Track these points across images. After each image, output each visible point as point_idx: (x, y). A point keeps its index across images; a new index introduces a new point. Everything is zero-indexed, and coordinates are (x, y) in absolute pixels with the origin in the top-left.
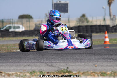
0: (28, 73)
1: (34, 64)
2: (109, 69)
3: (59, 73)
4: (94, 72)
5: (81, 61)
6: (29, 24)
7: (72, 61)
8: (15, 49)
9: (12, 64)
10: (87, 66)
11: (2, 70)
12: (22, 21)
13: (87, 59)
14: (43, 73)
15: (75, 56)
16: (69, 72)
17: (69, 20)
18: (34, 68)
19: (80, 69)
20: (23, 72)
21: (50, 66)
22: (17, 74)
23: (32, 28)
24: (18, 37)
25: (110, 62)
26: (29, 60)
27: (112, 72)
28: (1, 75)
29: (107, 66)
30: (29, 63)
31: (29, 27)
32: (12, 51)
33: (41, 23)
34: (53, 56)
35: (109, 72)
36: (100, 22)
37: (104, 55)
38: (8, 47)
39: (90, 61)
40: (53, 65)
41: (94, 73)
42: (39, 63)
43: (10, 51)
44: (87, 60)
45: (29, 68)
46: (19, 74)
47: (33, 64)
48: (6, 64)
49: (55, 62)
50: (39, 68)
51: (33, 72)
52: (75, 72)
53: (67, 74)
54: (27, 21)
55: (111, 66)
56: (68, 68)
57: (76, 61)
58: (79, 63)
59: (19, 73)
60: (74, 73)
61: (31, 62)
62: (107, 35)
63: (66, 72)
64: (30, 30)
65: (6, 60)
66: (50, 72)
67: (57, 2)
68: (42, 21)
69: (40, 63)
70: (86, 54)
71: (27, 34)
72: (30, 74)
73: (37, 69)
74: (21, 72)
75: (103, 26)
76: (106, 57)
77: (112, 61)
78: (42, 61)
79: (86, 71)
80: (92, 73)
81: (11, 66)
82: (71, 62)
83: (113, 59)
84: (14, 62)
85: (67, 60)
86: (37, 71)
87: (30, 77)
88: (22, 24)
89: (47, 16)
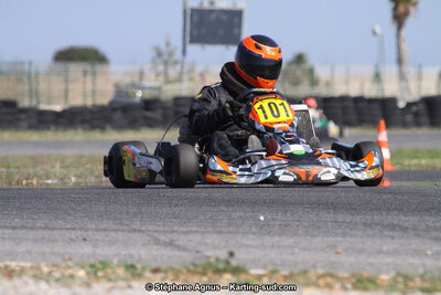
0: (82, 267)
1: (107, 236)
2: (387, 264)
3: (198, 273)
4: (331, 275)
5: (283, 230)
6: (94, 84)
7: (247, 229)
8: (35, 175)
9: (21, 233)
10: (305, 250)
12: (66, 73)
13: (305, 224)
14: (139, 271)
16: (236, 271)
18: (104, 252)
19: (278, 262)
20: (63, 265)
21: (165, 244)
22: (39, 272)
23: (104, 100)
24: (48, 129)
25: (393, 238)
26: (86, 219)
27: (399, 274)
29: (380, 252)
30: (86, 230)
31: (94, 92)
32: (24, 182)
33: (136, 79)
34: (176, 210)
35: (385, 277)
36: (362, 85)
37: (372, 210)
38: (8, 167)
39: (316, 233)
40: (177, 243)
41: (329, 278)
42: (123, 231)
43: (18, 182)
44: (305, 227)
45: (87, 249)
46: (45, 270)
47: (103, 234)
50: (124, 253)
51: (99, 266)
52: (260, 272)
53: (227, 278)
55: (396, 252)
56: (231, 254)
57: (265, 229)
58: (277, 238)
59: (47, 265)
60: (252, 275)
61: (93, 226)
62: (383, 136)
63: (225, 271)
64: (94, 106)
66: (163, 267)
67: (201, 3)
68: (142, 74)
69: (129, 231)
70: (302, 204)
71: (84, 122)
72: (88, 274)
73: (117, 255)
74: (54, 265)
75: (371, 101)
76: (377, 218)
77: (402, 233)
78: (136, 225)
79: (301, 267)
80: (323, 276)
81: (19, 241)
82: (247, 233)
83: (404, 229)
84: (29, 225)
85: (229, 225)
86: (115, 261)
87: (88, 285)
88: (67, 81)
89: (159, 54)
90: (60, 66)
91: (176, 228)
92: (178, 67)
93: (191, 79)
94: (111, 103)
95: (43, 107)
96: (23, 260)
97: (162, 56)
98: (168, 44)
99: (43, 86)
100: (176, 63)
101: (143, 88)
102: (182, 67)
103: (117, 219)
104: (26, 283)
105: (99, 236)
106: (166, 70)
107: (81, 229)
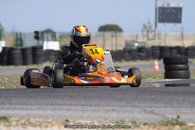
0: (113, 123)
1: (123, 109)
3: (164, 125)
7: (186, 106)
9: (86, 108)
11: (69, 117)
12: (104, 35)
15: (190, 97)
16: (181, 124)
17: (182, 35)
20: (104, 122)
21: (149, 112)
23: (121, 48)
26: (113, 101)
30: (114, 106)
31: (116, 45)
33: (135, 39)
34: (154, 97)
40: (155, 112)
42: (130, 106)
45: (114, 115)
48: (76, 107)
49: (157, 105)
50: (131, 116)
51: (120, 122)
52: (192, 124)
53: (177, 127)
56: (178, 117)
57: (193, 105)
59: (97, 122)
60: (188, 126)
61: (117, 104)
63: (176, 124)
64: (116, 50)
65: (76, 100)
66: (149, 122)
67: (163, 5)
68: (137, 36)
69: (133, 107)
73: (128, 117)
74: (100, 122)
78: (136, 104)
81: (85, 111)
82: (184, 107)
84: (89, 104)
85: (178, 103)
86: (127, 120)
88: (104, 40)
89: (145, 27)
90: (101, 33)
91: (153, 105)
92: (153, 33)
93: (159, 39)
94: (124, 49)
96: (87, 120)
97: (146, 29)
98: (149, 23)
100: (152, 31)
101: (137, 42)
102: (155, 33)
106: (148, 34)
107: (112, 106)
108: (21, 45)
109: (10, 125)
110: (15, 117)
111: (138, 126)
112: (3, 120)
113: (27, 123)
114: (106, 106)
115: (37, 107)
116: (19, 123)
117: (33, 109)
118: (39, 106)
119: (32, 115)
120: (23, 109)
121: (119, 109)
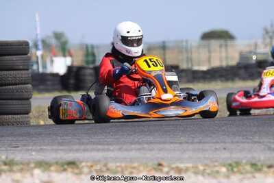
0: (224, 166)
1: (238, 146)
9: (185, 146)
11: (163, 159)
12: (209, 46)
14: (259, 167)
18: (237, 156)
20: (212, 165)
22: (197, 170)
23: (233, 63)
24: (199, 82)
26: (225, 136)
28: (161, 170)
30: (226, 143)
31: (227, 58)
33: (252, 49)
42: (248, 143)
45: (226, 155)
46: (201, 168)
48: (172, 145)
50: (249, 156)
51: (234, 165)
54: (221, 46)
59: (202, 165)
61: (230, 141)
64: (227, 66)
65: (172, 136)
68: (256, 45)
69: (252, 143)
71: (221, 76)
72: (228, 170)
73: (246, 157)
74: (207, 165)
78: (257, 138)
81: (184, 151)
84: (190, 141)
86: (244, 161)
87: (228, 177)
88: (210, 52)
89: (267, 32)
90: (205, 42)
94: (238, 64)
95: (196, 68)
96: (187, 162)
97: (269, 34)
98: (272, 26)
99: (195, 56)
101: (255, 54)
103: (244, 135)
104: (189, 177)
105: (234, 146)
106: (271, 42)
107: (222, 142)
108: (94, 61)
109: (81, 173)
110: (87, 162)
111: (259, 170)
112: (70, 166)
113: (104, 169)
114: (214, 143)
115: (118, 147)
116: (92, 169)
117: (112, 150)
118: (120, 146)
119: (111, 158)
120: (99, 150)
121: (233, 147)
